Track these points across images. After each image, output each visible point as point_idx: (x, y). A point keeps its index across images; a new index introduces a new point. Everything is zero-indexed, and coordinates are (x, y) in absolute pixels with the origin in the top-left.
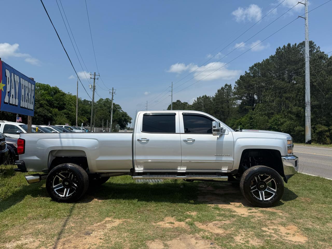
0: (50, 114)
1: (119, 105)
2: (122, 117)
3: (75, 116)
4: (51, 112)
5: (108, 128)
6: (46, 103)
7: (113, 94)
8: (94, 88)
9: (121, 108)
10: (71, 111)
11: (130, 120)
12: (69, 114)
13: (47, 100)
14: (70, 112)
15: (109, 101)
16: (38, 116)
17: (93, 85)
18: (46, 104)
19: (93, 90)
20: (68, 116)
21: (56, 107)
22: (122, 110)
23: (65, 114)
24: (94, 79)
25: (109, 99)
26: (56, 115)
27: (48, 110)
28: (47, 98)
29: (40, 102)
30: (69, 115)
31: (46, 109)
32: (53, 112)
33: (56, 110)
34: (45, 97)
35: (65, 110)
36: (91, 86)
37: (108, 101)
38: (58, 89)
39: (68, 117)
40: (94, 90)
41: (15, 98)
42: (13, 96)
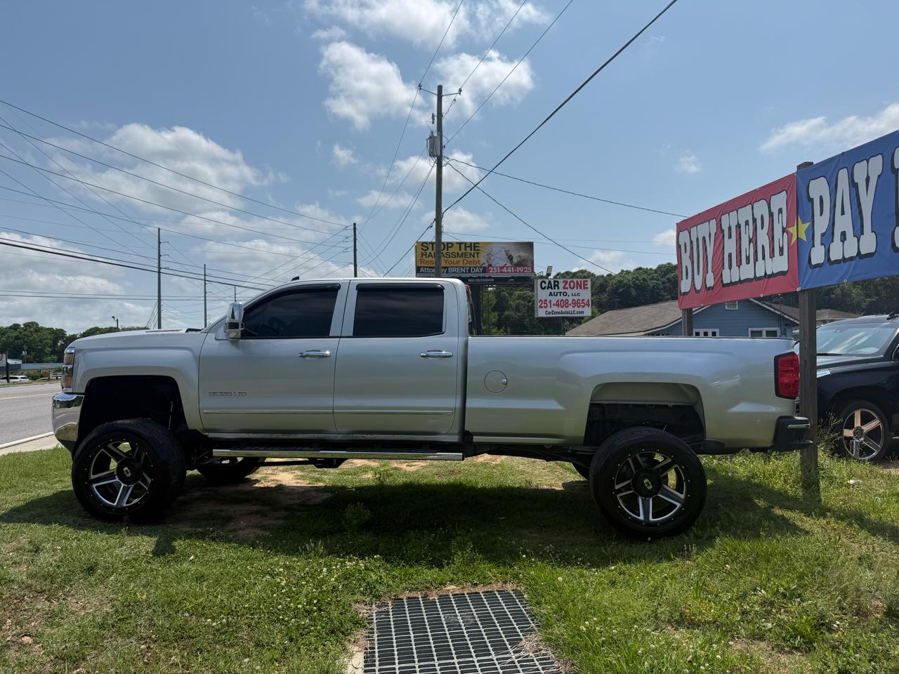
41: (859, 232)
42: (843, 234)
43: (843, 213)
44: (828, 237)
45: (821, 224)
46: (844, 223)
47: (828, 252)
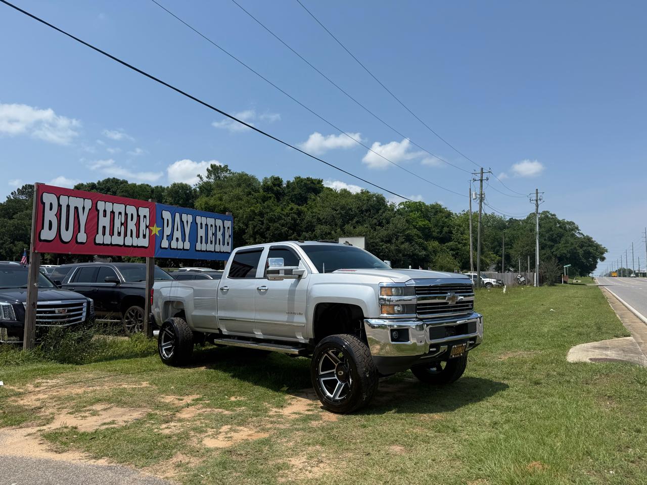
0: (424, 253)
1: (574, 223)
2: (578, 248)
3: (469, 252)
4: (425, 249)
5: (532, 273)
6: (419, 233)
7: (537, 203)
8: (482, 197)
9: (577, 228)
10: (462, 243)
11: (603, 253)
12: (458, 249)
13: (420, 229)
14: (460, 246)
15: (550, 216)
16: (404, 255)
17: (478, 193)
18: (418, 235)
19: (479, 201)
20: (457, 254)
21: (435, 239)
22: (580, 232)
23: (452, 250)
24: (481, 181)
25: (548, 212)
26: (435, 252)
27: (420, 245)
28: (420, 223)
29: (406, 233)
30: (459, 251)
31: (417, 244)
32: (430, 248)
33: (436, 244)
34: (418, 223)
35: (451, 243)
36: (476, 194)
37: (547, 217)
38: (440, 206)
39: (455, 256)
40: (481, 201)
41: (184, 240)
42: (177, 239)
43: (177, 230)
44: (170, 238)
45: (168, 231)
46: (178, 234)
47: (170, 244)
